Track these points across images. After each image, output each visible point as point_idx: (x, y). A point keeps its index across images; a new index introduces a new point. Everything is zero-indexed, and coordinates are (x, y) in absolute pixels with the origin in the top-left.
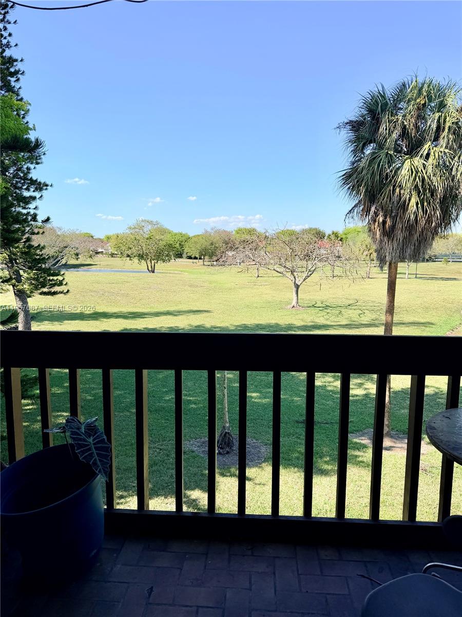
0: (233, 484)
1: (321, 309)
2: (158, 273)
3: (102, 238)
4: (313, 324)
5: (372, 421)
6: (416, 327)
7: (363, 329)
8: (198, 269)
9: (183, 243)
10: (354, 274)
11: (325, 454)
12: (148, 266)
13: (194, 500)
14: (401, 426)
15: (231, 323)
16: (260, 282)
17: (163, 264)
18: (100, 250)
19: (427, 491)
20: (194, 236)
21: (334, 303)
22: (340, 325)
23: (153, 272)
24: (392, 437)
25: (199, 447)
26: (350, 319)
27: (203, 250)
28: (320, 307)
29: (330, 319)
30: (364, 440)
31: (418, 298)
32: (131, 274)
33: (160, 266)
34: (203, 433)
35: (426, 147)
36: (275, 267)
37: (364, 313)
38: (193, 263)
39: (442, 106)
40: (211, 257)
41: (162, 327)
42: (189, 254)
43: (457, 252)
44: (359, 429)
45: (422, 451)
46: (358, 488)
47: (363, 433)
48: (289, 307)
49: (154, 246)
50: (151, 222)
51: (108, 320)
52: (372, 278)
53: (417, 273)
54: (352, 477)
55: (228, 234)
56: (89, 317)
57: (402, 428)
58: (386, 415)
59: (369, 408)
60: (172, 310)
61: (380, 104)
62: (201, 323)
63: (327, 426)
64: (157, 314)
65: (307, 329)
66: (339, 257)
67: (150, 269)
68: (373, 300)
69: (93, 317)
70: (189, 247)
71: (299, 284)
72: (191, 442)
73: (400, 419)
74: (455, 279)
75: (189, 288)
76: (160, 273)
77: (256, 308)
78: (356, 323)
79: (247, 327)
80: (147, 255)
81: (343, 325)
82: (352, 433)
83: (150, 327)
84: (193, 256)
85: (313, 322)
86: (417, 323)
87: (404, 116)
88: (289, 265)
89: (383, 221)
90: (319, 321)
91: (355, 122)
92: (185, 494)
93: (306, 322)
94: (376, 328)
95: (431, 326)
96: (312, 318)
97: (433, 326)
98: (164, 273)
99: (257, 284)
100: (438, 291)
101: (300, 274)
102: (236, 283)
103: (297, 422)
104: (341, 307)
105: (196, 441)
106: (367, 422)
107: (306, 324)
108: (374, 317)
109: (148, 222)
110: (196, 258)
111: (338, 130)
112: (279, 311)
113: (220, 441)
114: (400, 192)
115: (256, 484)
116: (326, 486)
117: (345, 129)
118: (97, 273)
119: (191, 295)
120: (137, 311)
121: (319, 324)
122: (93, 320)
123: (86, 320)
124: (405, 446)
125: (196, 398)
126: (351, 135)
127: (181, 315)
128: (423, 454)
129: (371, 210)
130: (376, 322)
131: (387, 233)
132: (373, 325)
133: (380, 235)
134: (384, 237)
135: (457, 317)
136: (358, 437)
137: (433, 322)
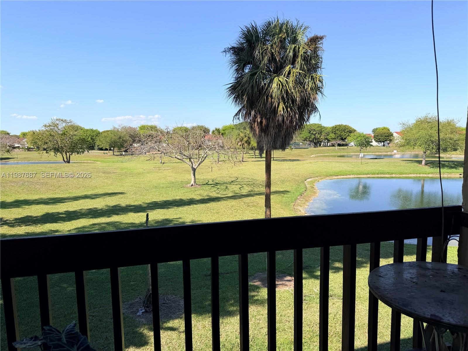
1: (212, 186)
2: (72, 163)
3: (18, 135)
4: (208, 197)
6: (278, 195)
7: (244, 198)
8: (109, 158)
9: (94, 138)
10: (235, 159)
11: (230, 298)
12: (63, 158)
14: (279, 268)
15: (143, 201)
16: (164, 168)
17: (77, 155)
18: (16, 145)
20: (104, 132)
21: (222, 181)
22: (227, 197)
23: (69, 162)
25: (127, 309)
26: (234, 192)
27: (112, 143)
28: (212, 184)
29: (220, 192)
30: (256, 282)
32: (49, 165)
33: (74, 157)
35: (287, 69)
36: (176, 155)
37: (243, 187)
38: (104, 153)
39: (295, 40)
40: (119, 149)
41: (81, 209)
42: (100, 147)
43: (297, 142)
46: (258, 321)
47: (254, 277)
48: (189, 185)
49: (68, 140)
50: (65, 120)
51: (30, 207)
52: (245, 162)
53: (274, 157)
54: (252, 313)
55: (134, 130)
56: (11, 205)
57: (281, 269)
60: (89, 194)
61: (254, 36)
63: (228, 275)
64: (76, 199)
66: (222, 147)
67: (66, 160)
68: (247, 177)
69: (15, 205)
70: (100, 141)
71: (195, 168)
74: (298, 160)
75: (103, 175)
76: (75, 163)
77: (163, 188)
78: (239, 195)
80: (62, 148)
81: (230, 197)
83: (71, 210)
84: (104, 148)
85: (208, 196)
86: (278, 192)
87: (272, 46)
88: (186, 153)
89: (260, 121)
90: (212, 195)
91: (236, 48)
93: (203, 196)
94: (252, 197)
95: (287, 193)
96: (207, 193)
97: (289, 193)
98: (79, 163)
99: (161, 169)
100: (288, 169)
101: (195, 160)
102: (144, 169)
103: (206, 276)
104: (226, 183)
105: (124, 304)
107: (203, 198)
108: (250, 189)
109: (62, 120)
110: (106, 149)
111: (225, 53)
112: (181, 189)
113: (146, 301)
114: (271, 101)
115: (180, 332)
116: (235, 324)
117: (229, 53)
118: (15, 166)
119: (105, 180)
120: (57, 197)
121: (213, 197)
122: (15, 207)
123: (8, 208)
126: (233, 57)
127: (97, 198)
129: (252, 113)
130: (252, 193)
131: (263, 130)
132: (250, 195)
133: (259, 131)
134: (261, 133)
135: (303, 186)
136: (251, 281)
137: (288, 190)
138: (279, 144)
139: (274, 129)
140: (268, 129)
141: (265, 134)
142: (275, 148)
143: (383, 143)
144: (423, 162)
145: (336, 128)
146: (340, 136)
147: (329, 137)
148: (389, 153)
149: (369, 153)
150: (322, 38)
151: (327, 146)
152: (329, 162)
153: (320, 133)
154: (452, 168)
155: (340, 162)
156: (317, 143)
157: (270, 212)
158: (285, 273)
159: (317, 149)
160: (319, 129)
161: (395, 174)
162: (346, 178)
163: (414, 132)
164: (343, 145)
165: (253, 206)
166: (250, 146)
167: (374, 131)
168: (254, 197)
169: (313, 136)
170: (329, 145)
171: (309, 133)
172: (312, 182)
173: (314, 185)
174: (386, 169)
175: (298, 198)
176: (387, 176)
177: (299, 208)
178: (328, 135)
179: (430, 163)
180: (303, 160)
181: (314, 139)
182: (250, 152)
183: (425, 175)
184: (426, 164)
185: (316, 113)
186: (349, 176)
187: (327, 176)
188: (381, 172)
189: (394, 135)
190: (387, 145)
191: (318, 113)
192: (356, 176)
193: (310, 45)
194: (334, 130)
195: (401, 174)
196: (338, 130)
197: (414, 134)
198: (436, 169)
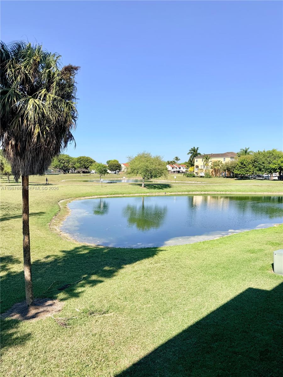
6: (33, 217)
14: (39, 293)
24: (35, 305)
30: (14, 315)
31: (32, 198)
35: (43, 92)
39: (48, 66)
47: (12, 310)
73: (37, 287)
74: (51, 184)
86: (34, 214)
89: (15, 144)
94: (7, 221)
95: (43, 214)
97: (44, 214)
108: (4, 213)
114: (27, 122)
124: (47, 309)
128: (60, 311)
129: (4, 135)
130: (7, 216)
131: (19, 152)
132: (5, 218)
133: (14, 155)
134: (17, 156)
135: (56, 207)
136: (8, 315)
137: (43, 211)
138: (36, 168)
139: (31, 153)
140: (24, 152)
141: (21, 158)
142: (33, 173)
143: (115, 172)
144: (143, 185)
145: (80, 159)
146: (84, 165)
147: (75, 166)
148: (119, 179)
150: (76, 69)
151: (74, 173)
152: (77, 185)
153: (68, 162)
154: (160, 188)
155: (85, 186)
156: (66, 170)
157: (29, 239)
158: (46, 297)
159: (66, 175)
160: (67, 159)
161: (126, 194)
162: (91, 198)
163: (136, 163)
164: (86, 172)
165: (8, 230)
166: (4, 172)
167: (108, 162)
168: (9, 221)
169: (62, 165)
170: (75, 172)
171: (59, 161)
172: (65, 204)
173: (66, 206)
174: (120, 191)
175: (53, 218)
176: (120, 195)
177: (55, 227)
178: (74, 164)
179: (147, 186)
180: (55, 184)
181: (63, 167)
182: (3, 177)
183: (145, 194)
184: (145, 186)
185: (72, 141)
186: (94, 197)
187: (77, 197)
188: (116, 192)
189: (122, 166)
190: (117, 173)
191: (74, 141)
192: (99, 197)
193: (65, 74)
194: (79, 161)
195: (130, 193)
196: (82, 160)
197: (136, 165)
198: (150, 190)
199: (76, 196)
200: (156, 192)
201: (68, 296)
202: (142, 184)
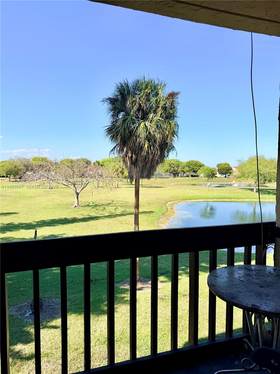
0: (45, 333)
1: (93, 207)
4: (89, 217)
5: (128, 273)
6: (145, 214)
7: (118, 217)
8: (6, 184)
10: (111, 185)
11: (105, 299)
13: (18, 352)
15: (33, 220)
16: (52, 192)
19: (165, 311)
21: (100, 203)
22: (105, 216)
24: (141, 281)
25: (16, 311)
26: (110, 212)
27: (9, 171)
29: (99, 213)
30: (126, 286)
34: (19, 301)
35: (151, 116)
36: (63, 182)
37: (118, 208)
38: (2, 180)
39: (157, 94)
40: (15, 176)
43: (160, 173)
44: (123, 279)
45: (159, 287)
47: (125, 282)
48: (73, 207)
52: (120, 188)
53: (142, 184)
55: (28, 161)
57: (146, 275)
58: (138, 268)
59: (127, 265)
61: (126, 90)
62: (11, 222)
65: (86, 220)
66: (101, 176)
68: (121, 200)
71: (79, 192)
72: (11, 309)
74: (161, 187)
77: (51, 208)
78: (114, 214)
79: (45, 222)
81: (107, 216)
82: (119, 283)
84: (2, 175)
85: (88, 215)
86: (145, 212)
87: (139, 98)
88: (71, 180)
89: (131, 156)
91: (112, 99)
92: (10, 349)
94: (125, 217)
95: (153, 213)
96: (88, 213)
97: (154, 213)
99: (49, 193)
100: (154, 194)
101: (79, 186)
102: (35, 193)
104: (104, 205)
105: (15, 307)
106: (126, 274)
107: (84, 217)
108: (123, 210)
110: (3, 177)
111: (103, 102)
112: (66, 209)
113: (33, 304)
114: (139, 140)
117: (107, 102)
119: (2, 202)
121: (92, 216)
124: (150, 286)
125: (11, 276)
126: (110, 106)
128: (159, 289)
129: (124, 150)
130: (125, 213)
131: (133, 163)
132: (123, 214)
133: (130, 164)
134: (132, 165)
135: (164, 207)
136: (122, 285)
137: (153, 211)
138: (145, 174)
139: (141, 162)
140: (137, 162)
141: (135, 166)
142: (143, 178)
143: (225, 175)
144: (255, 190)
145: (189, 163)
146: (193, 169)
147: (184, 170)
149: (214, 182)
150: (177, 94)
151: (183, 177)
152: (184, 189)
153: (178, 166)
155: (192, 189)
156: (175, 174)
157: (138, 228)
158: (150, 278)
159: (175, 178)
160: (177, 163)
161: (234, 198)
163: (248, 167)
164: (195, 176)
165: (125, 224)
166: (124, 176)
167: (218, 166)
169: (173, 169)
171: (170, 166)
172: (172, 205)
173: (173, 207)
174: (227, 196)
175: (161, 217)
176: (228, 200)
177: (162, 225)
178: (184, 168)
179: (260, 191)
180: (165, 187)
181: (173, 171)
182: (123, 180)
183: (256, 200)
184: (257, 192)
185: (173, 151)
186: (200, 200)
188: (224, 197)
189: (233, 169)
190: (228, 176)
191: (175, 151)
192: (205, 200)
193: (169, 99)
194: (189, 165)
195: (238, 198)
196: (191, 164)
197: (247, 169)
198: (264, 196)
199: (183, 199)
200: (270, 198)
201: (167, 280)
202: (253, 189)
